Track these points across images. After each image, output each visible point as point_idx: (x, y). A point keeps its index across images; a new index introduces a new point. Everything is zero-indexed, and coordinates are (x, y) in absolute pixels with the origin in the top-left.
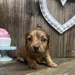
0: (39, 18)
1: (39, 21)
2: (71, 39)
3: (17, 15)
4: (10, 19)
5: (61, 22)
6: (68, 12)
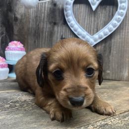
0: (64, 28)
1: (64, 31)
2: (106, 55)
3: (38, 25)
4: (30, 30)
6: (103, 18)
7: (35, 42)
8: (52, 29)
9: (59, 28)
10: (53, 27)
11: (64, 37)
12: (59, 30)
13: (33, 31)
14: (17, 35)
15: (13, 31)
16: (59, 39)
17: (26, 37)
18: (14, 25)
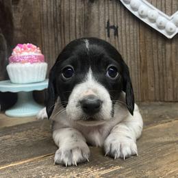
0: (111, 5)
1: (111, 12)
3: (60, 6)
4: (45, 18)
5: (168, 7)
7: (56, 39)
8: (86, 10)
9: (102, 8)
10: (89, 8)
11: (111, 24)
12: (102, 13)
13: (51, 20)
14: (20, 30)
15: (12, 24)
16: (102, 30)
17: (38, 31)
18: (13, 10)
